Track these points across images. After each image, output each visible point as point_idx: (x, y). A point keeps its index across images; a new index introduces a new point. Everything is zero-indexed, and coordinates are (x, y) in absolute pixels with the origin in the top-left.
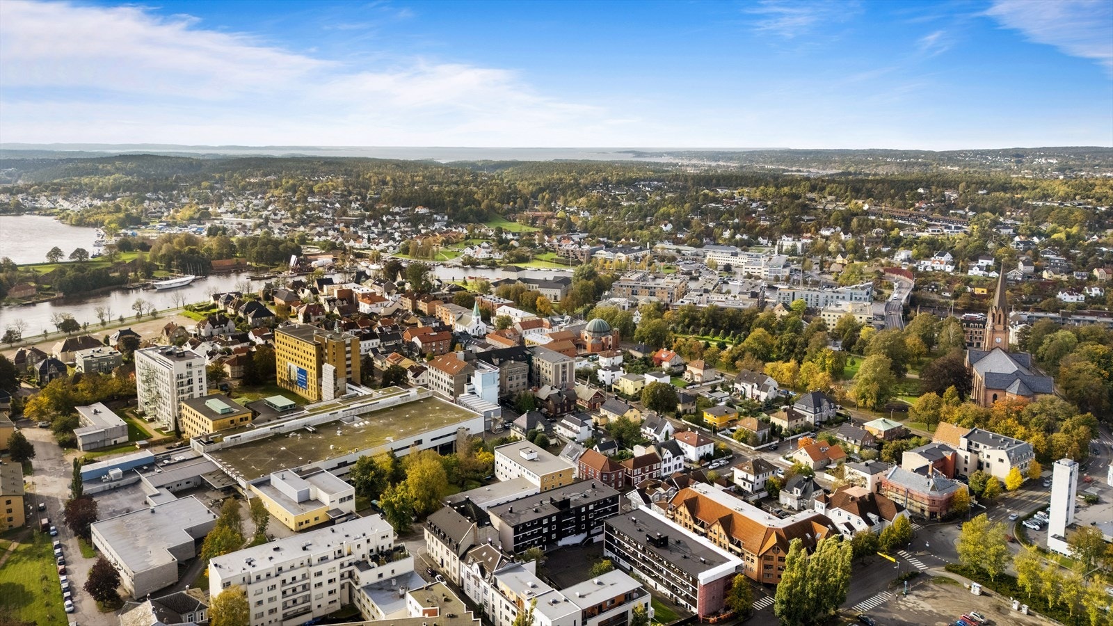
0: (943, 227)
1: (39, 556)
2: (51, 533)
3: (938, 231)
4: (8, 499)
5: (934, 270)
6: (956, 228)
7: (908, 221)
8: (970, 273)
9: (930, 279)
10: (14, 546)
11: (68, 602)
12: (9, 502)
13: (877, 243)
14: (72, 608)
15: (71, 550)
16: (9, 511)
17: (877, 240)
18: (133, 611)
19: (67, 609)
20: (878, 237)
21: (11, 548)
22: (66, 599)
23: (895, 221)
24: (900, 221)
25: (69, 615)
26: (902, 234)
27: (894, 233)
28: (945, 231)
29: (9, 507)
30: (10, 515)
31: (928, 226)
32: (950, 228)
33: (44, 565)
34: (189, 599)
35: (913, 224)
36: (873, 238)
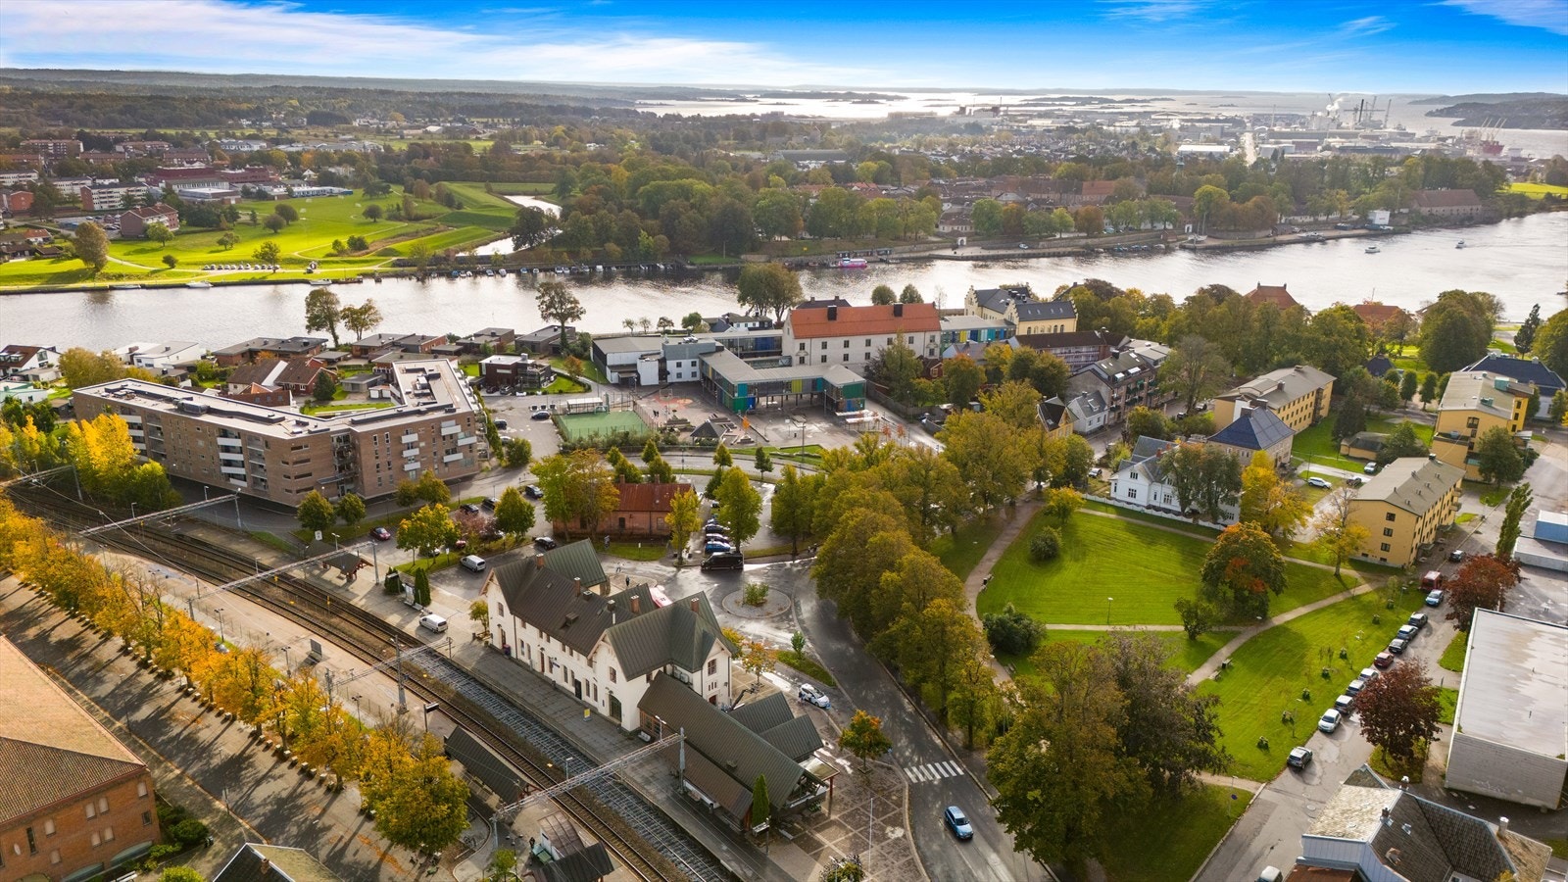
1: (1376, 622)
2: (1428, 599)
4: (1392, 510)
10: (1364, 588)
11: (1332, 713)
12: (1391, 517)
14: (1331, 726)
15: (1432, 640)
16: (1388, 532)
18: (1363, 790)
19: (1322, 723)
21: (1358, 591)
22: (1337, 705)
25: (1318, 734)
29: (1389, 525)
30: (1387, 540)
33: (1368, 637)
34: (1494, 849)
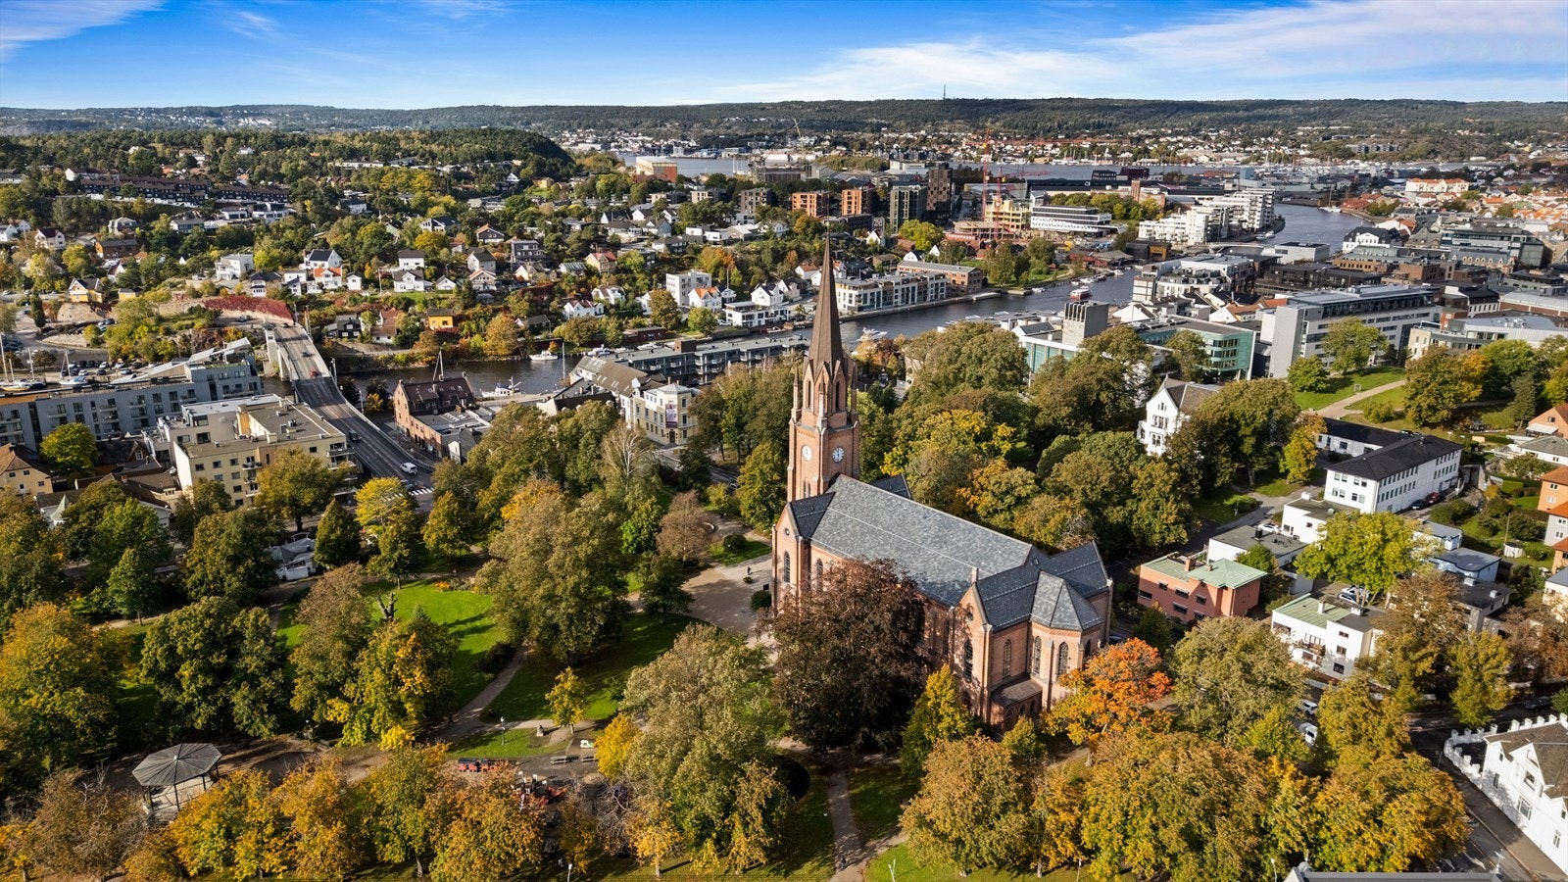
0: (250, 208)
3: (243, 216)
5: (325, 291)
6: (274, 207)
7: (175, 198)
8: (398, 287)
9: (329, 310)
13: (128, 249)
17: (129, 242)
20: (126, 237)
23: (149, 201)
24: (158, 201)
26: (175, 226)
27: (158, 225)
28: (256, 214)
31: (219, 206)
32: (262, 208)
35: (187, 205)
36: (116, 239)
